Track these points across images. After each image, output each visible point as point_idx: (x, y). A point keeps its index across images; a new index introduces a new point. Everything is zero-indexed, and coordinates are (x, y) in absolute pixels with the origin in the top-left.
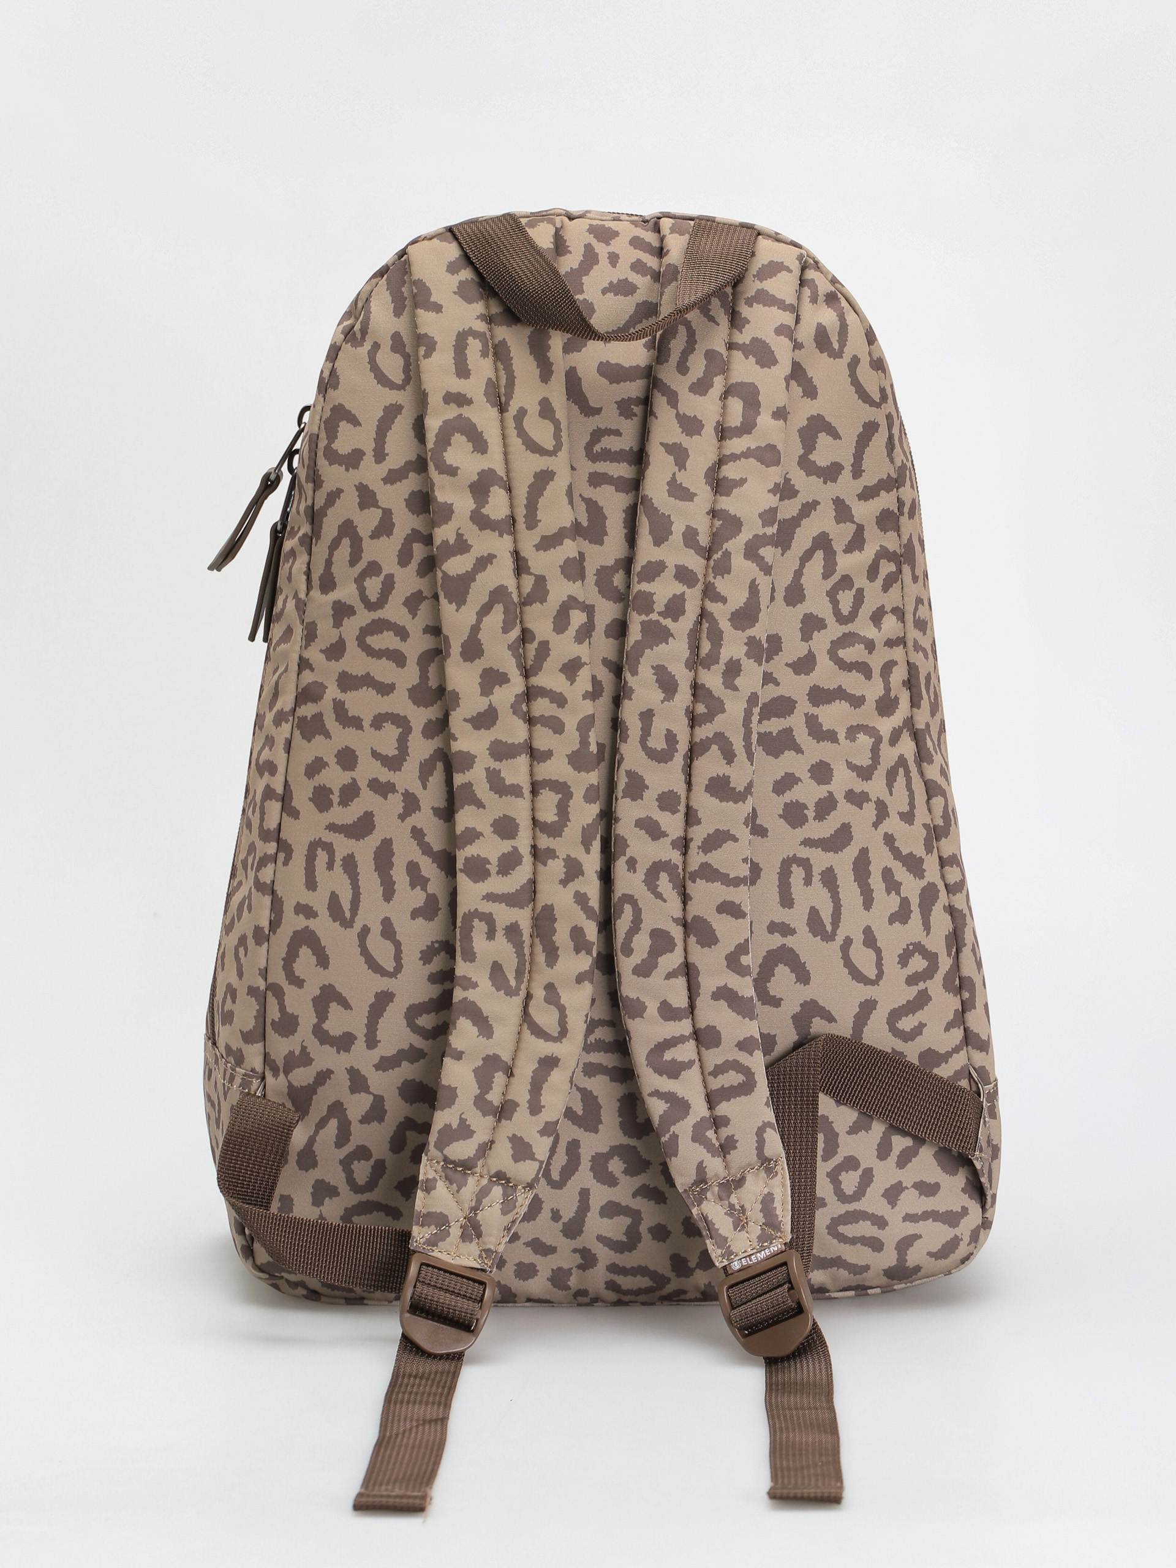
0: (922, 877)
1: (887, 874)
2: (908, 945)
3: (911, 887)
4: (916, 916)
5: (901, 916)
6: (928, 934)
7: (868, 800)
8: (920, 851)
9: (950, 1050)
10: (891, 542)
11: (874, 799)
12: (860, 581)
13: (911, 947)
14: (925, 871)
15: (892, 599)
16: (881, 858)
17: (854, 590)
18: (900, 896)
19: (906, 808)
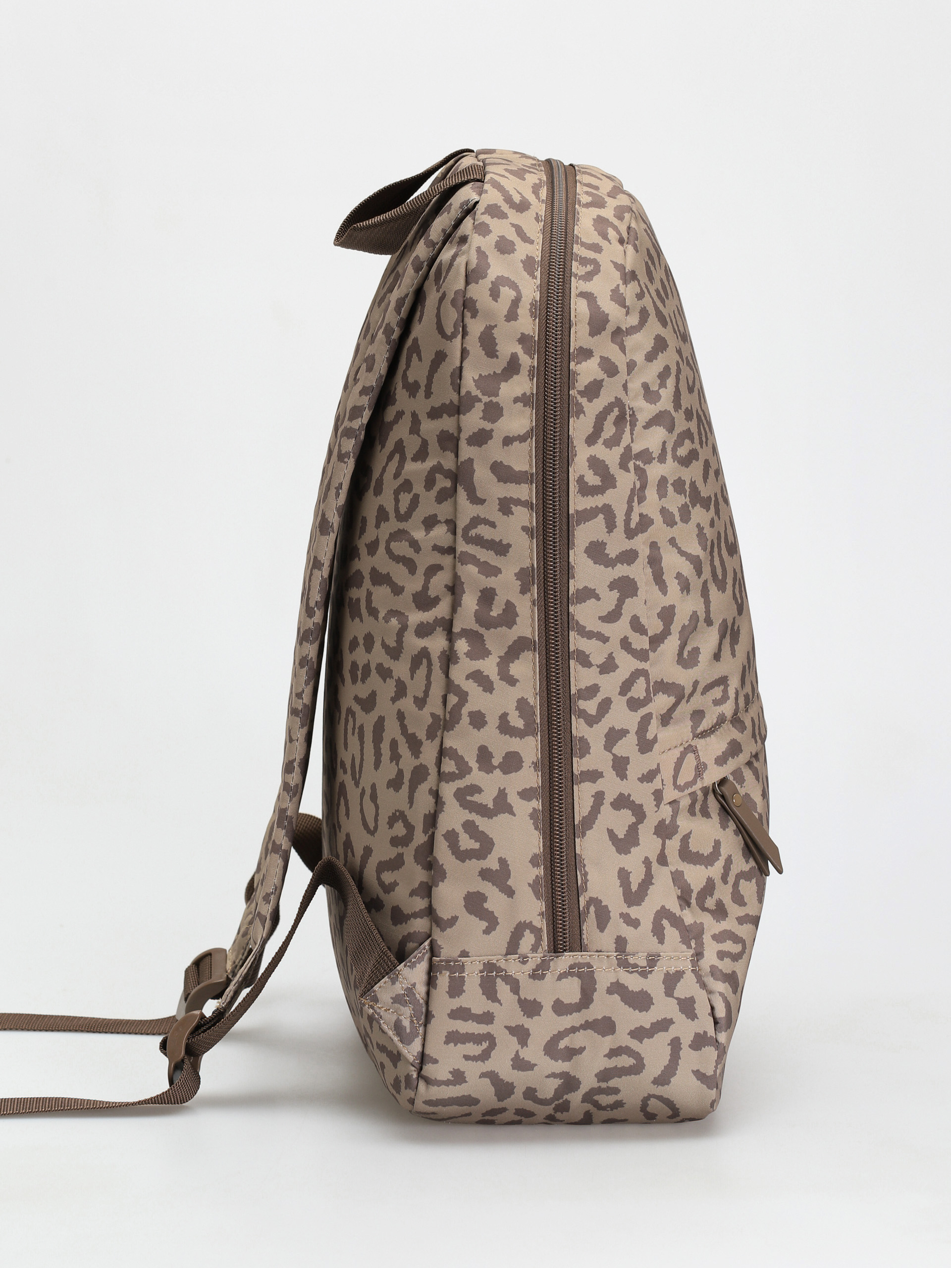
0: (417, 757)
1: (394, 744)
2: (396, 811)
3: (408, 762)
4: (405, 788)
5: (395, 784)
6: (411, 807)
7: (391, 677)
8: (422, 735)
9: (410, 913)
10: (448, 462)
11: (396, 677)
12: (418, 488)
13: (398, 814)
14: (421, 753)
15: (443, 511)
16: (392, 730)
17: (412, 494)
18: (398, 767)
19: (421, 695)
